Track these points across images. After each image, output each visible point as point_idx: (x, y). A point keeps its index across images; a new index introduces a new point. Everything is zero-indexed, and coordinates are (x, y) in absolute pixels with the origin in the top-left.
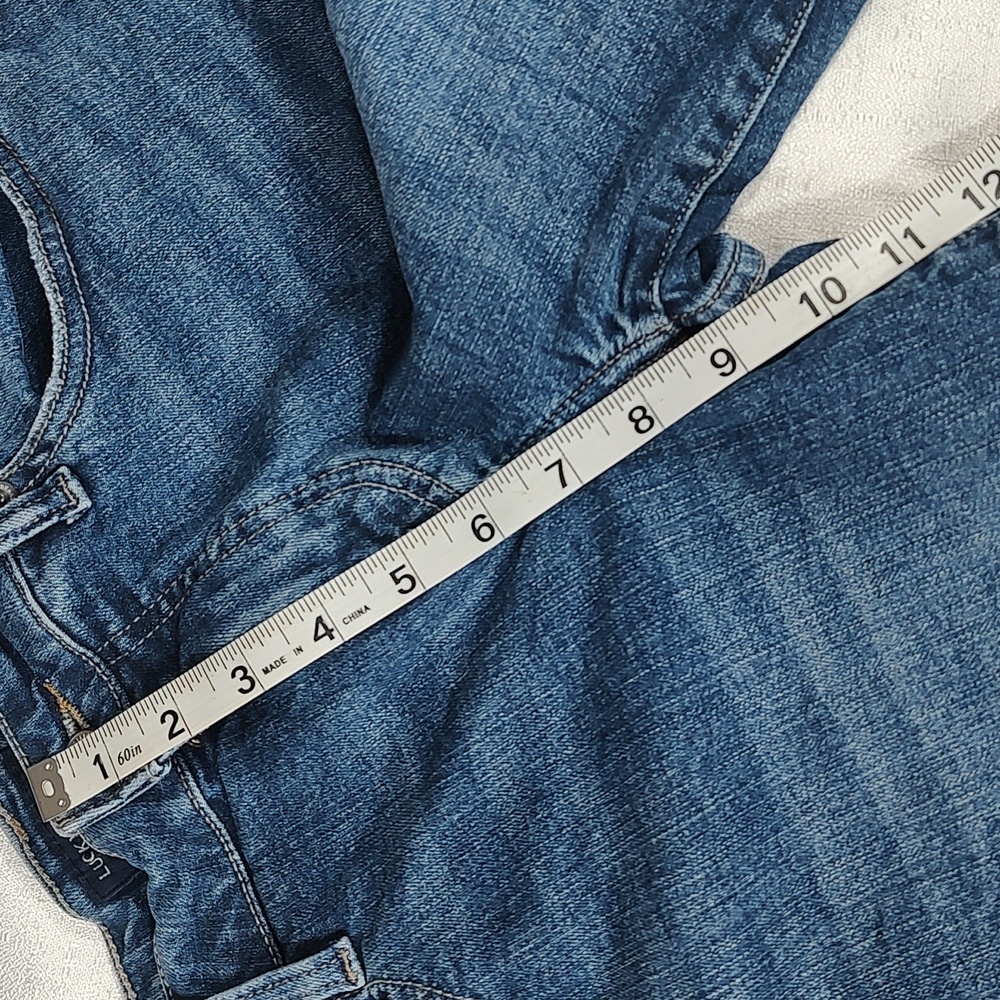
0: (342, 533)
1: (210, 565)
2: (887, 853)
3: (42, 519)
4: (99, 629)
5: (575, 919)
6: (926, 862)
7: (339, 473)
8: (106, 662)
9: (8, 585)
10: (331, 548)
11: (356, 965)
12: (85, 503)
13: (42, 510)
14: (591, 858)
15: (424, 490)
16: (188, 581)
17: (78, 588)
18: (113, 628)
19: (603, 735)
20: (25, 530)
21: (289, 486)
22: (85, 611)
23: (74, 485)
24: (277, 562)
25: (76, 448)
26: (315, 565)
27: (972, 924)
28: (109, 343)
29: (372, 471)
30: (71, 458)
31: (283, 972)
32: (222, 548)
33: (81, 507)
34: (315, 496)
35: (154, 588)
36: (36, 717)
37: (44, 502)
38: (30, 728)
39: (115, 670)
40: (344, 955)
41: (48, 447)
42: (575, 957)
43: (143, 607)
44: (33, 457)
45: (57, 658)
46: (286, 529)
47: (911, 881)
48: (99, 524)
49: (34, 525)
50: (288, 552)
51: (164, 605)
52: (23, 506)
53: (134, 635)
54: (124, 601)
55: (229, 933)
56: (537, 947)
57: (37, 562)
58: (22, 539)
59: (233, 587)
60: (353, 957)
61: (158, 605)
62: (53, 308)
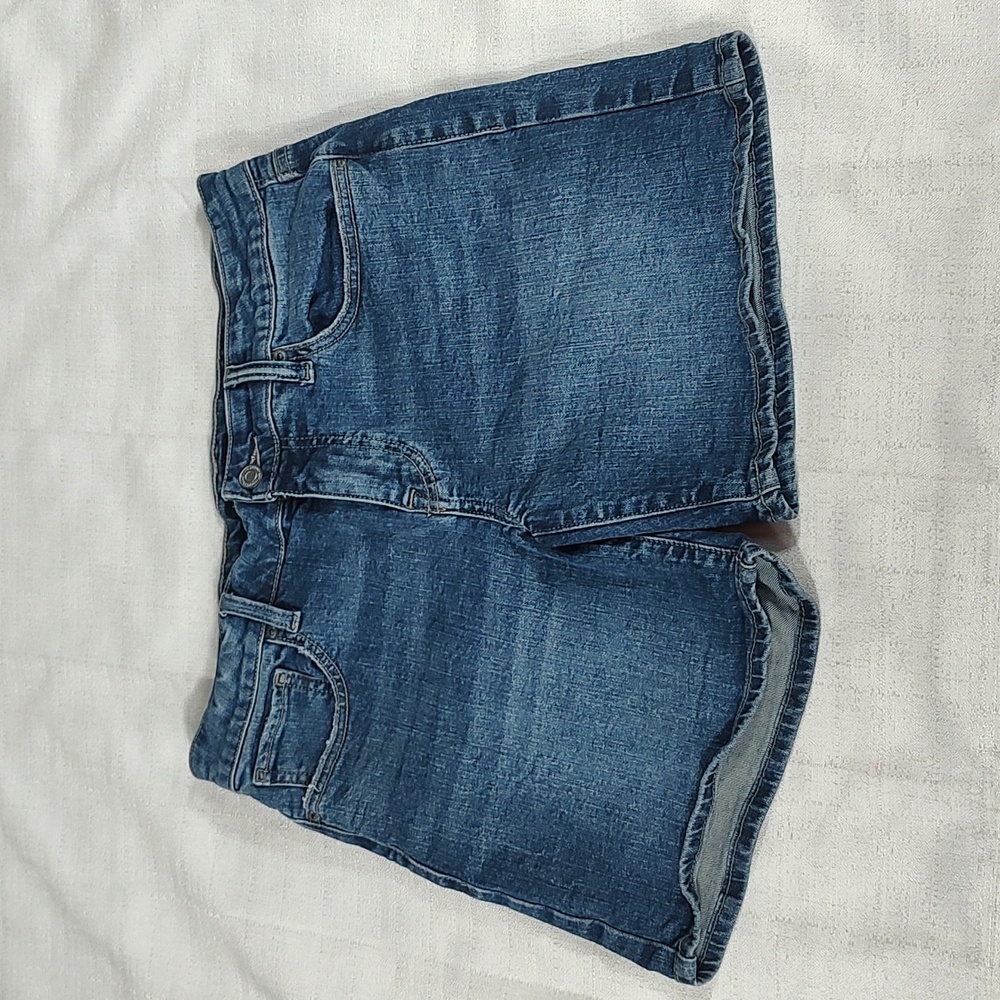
0: (392, 470)
1: (342, 444)
2: (499, 738)
3: (292, 377)
4: (287, 431)
5: (386, 669)
6: (509, 750)
7: (408, 449)
8: (281, 445)
9: (264, 392)
10: (383, 473)
11: (297, 624)
12: (312, 381)
13: (294, 374)
14: (406, 655)
15: (429, 481)
16: (329, 442)
17: (289, 412)
18: (291, 435)
19: (435, 620)
20: (283, 377)
21: (389, 438)
22: (286, 421)
23: (311, 372)
24: (362, 463)
25: (319, 358)
26: (373, 474)
27: (510, 780)
28: (358, 329)
29: (418, 459)
30: (315, 360)
31: (271, 607)
32: (350, 442)
33: (309, 382)
34: (394, 449)
35: (316, 432)
36: (243, 447)
37: (297, 371)
38: (238, 449)
39: (282, 450)
40: (295, 618)
41: (310, 351)
42: (377, 680)
43: (307, 435)
44: (301, 350)
45: (265, 430)
46: (373, 453)
47: (500, 752)
48: (312, 392)
49: (287, 377)
50: (370, 461)
51: (315, 442)
52: (287, 367)
53: (297, 443)
54: (302, 429)
55: (263, 578)
56: (368, 666)
57: (280, 391)
58: (280, 379)
59: (342, 458)
60: (298, 620)
61: (313, 440)
62: (345, 303)
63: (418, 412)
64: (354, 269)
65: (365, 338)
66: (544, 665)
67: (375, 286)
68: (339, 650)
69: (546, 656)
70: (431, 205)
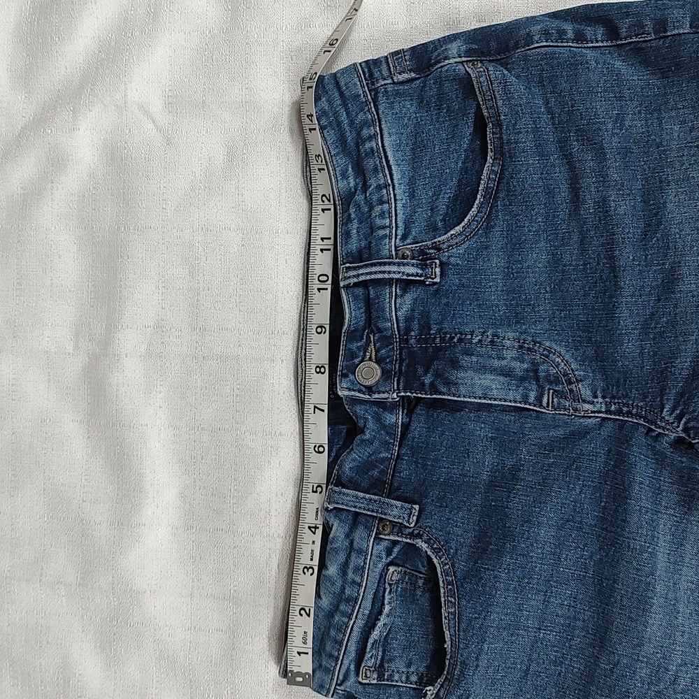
0: (528, 371)
1: (471, 343)
2: (638, 645)
3: (417, 275)
4: (408, 330)
5: (509, 572)
6: (648, 658)
7: (544, 349)
8: (400, 344)
9: (388, 291)
10: (520, 374)
11: (415, 518)
12: (437, 280)
13: (420, 272)
14: (532, 557)
15: (570, 382)
16: (455, 340)
17: (413, 310)
18: (413, 333)
19: (568, 521)
20: (408, 275)
21: (522, 337)
22: (409, 320)
23: (438, 270)
24: (496, 363)
25: (449, 257)
26: (509, 376)
27: (649, 689)
28: (489, 229)
29: (557, 360)
30: (444, 260)
31: (387, 500)
32: (480, 341)
33: (435, 280)
34: (529, 349)
35: (439, 330)
36: (359, 344)
37: (422, 269)
38: (354, 346)
39: (401, 349)
40: (414, 511)
41: (439, 249)
42: (498, 585)
43: (429, 334)
44: (429, 249)
45: (386, 330)
46: (509, 354)
47: (638, 660)
48: (437, 291)
49: (412, 275)
50: (504, 363)
51: (438, 340)
52: (413, 265)
53: (418, 341)
54: (425, 327)
55: (376, 473)
56: (488, 569)
57: (405, 291)
58: (405, 277)
59: (474, 359)
60: (416, 514)
61: (435, 338)
62: (477, 202)
63: (553, 313)
64: (496, 169)
65: (497, 238)
66: (685, 569)
67: (515, 186)
68: (456, 550)
69: (687, 560)
70: (572, 107)
